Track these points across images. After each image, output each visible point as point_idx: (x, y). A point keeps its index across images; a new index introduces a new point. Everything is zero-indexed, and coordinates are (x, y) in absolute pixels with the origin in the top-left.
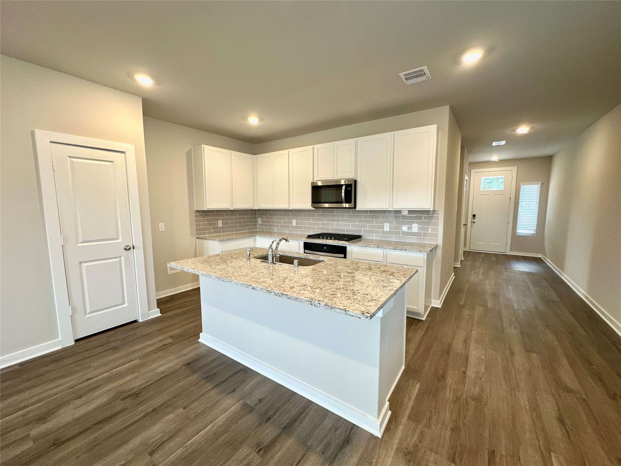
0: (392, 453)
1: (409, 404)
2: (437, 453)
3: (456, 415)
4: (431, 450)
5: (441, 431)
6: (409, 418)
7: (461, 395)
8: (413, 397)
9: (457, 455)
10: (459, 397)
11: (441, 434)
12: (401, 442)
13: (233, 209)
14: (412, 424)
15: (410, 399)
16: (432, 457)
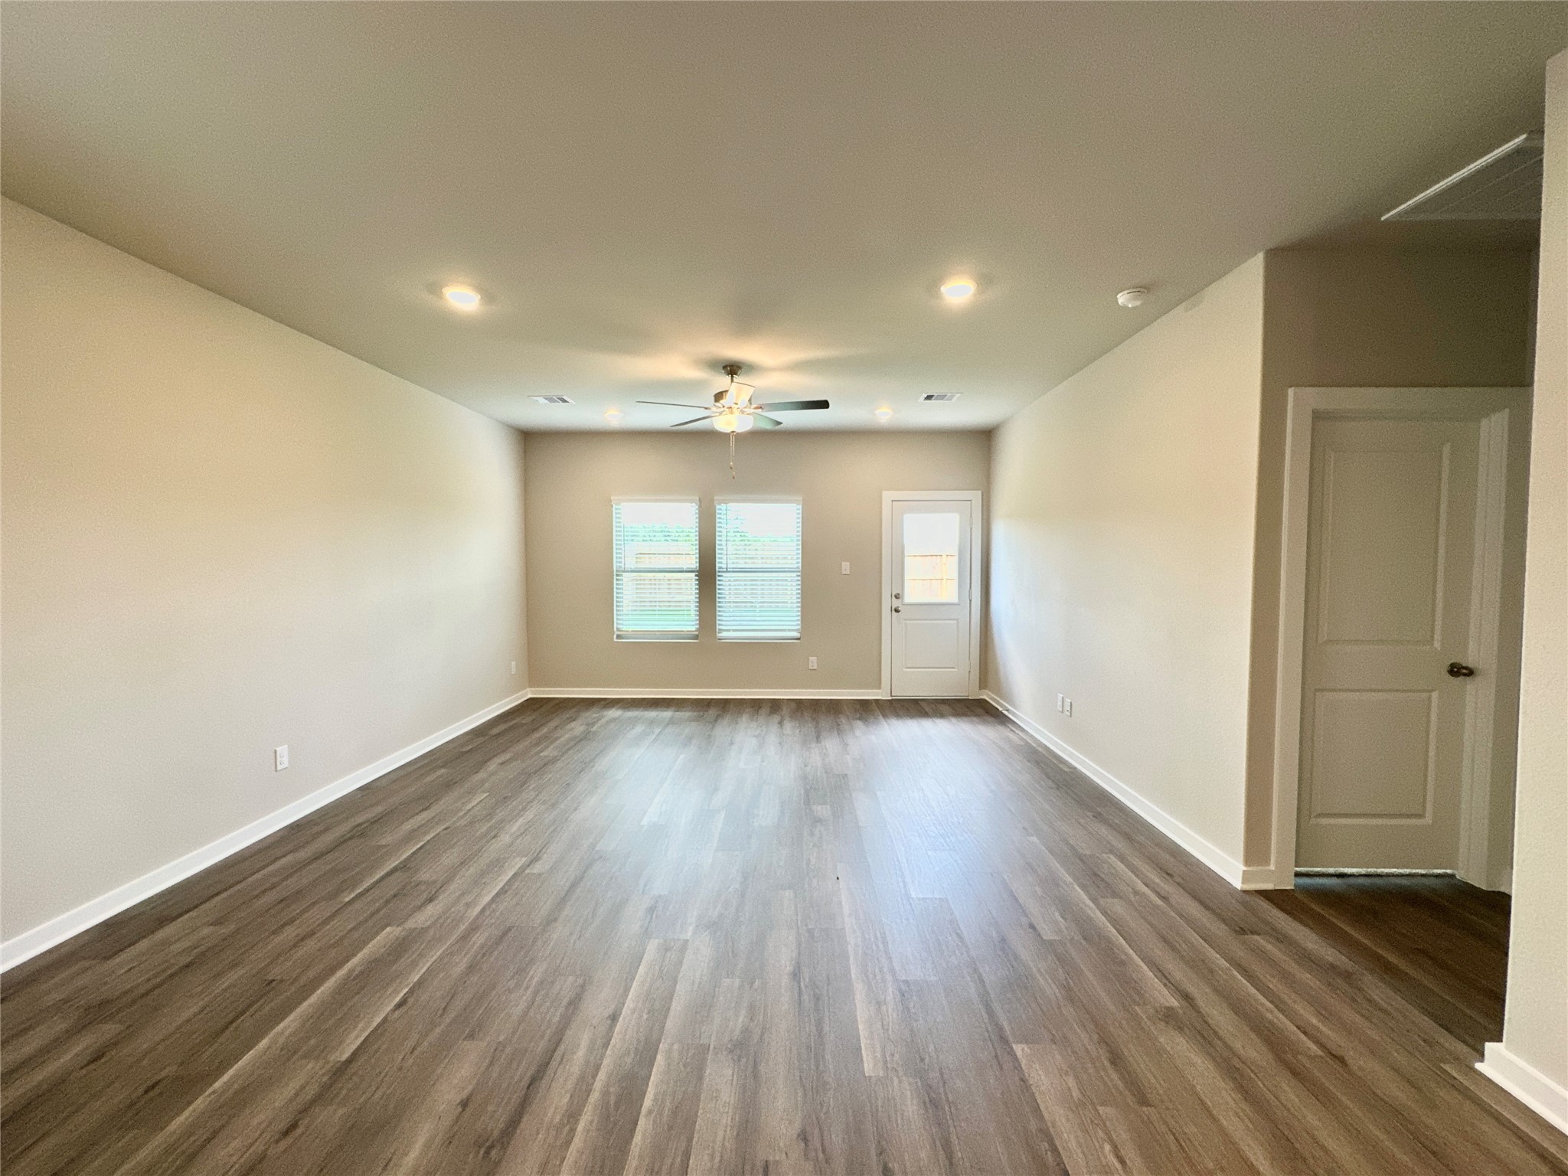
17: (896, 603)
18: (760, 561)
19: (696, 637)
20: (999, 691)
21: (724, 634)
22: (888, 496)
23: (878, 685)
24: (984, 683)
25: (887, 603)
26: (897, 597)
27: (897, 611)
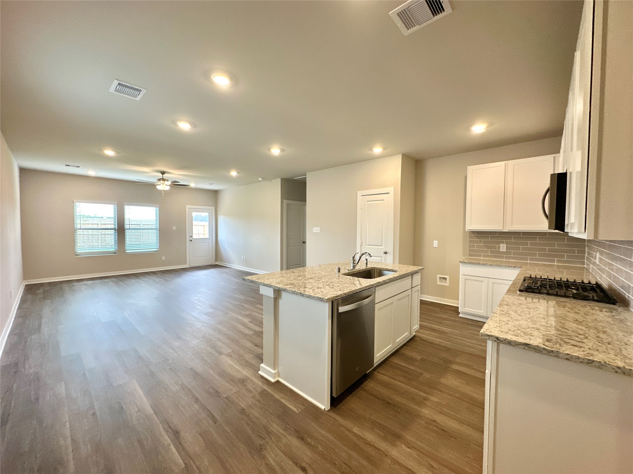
0: (248, 375)
1: (277, 396)
2: (235, 393)
3: (254, 420)
4: (238, 391)
5: (246, 402)
6: (264, 390)
7: (271, 439)
8: (283, 401)
9: (228, 402)
10: (270, 435)
11: (244, 401)
12: (252, 381)
13: (507, 231)
14: (259, 390)
15: (282, 398)
16: (235, 390)
17: (191, 239)
18: (142, 226)
19: (116, 253)
20: (222, 260)
21: (127, 251)
22: (188, 207)
23: (186, 264)
24: (216, 259)
25: (188, 238)
26: (191, 237)
27: (191, 241)
